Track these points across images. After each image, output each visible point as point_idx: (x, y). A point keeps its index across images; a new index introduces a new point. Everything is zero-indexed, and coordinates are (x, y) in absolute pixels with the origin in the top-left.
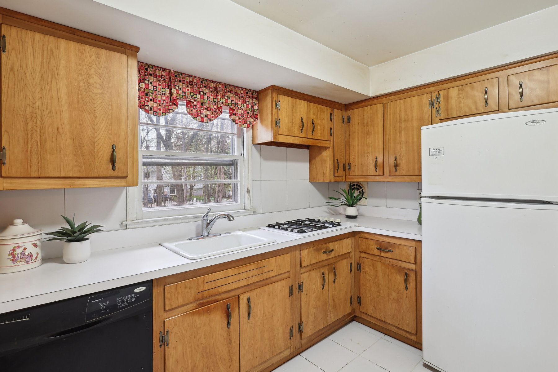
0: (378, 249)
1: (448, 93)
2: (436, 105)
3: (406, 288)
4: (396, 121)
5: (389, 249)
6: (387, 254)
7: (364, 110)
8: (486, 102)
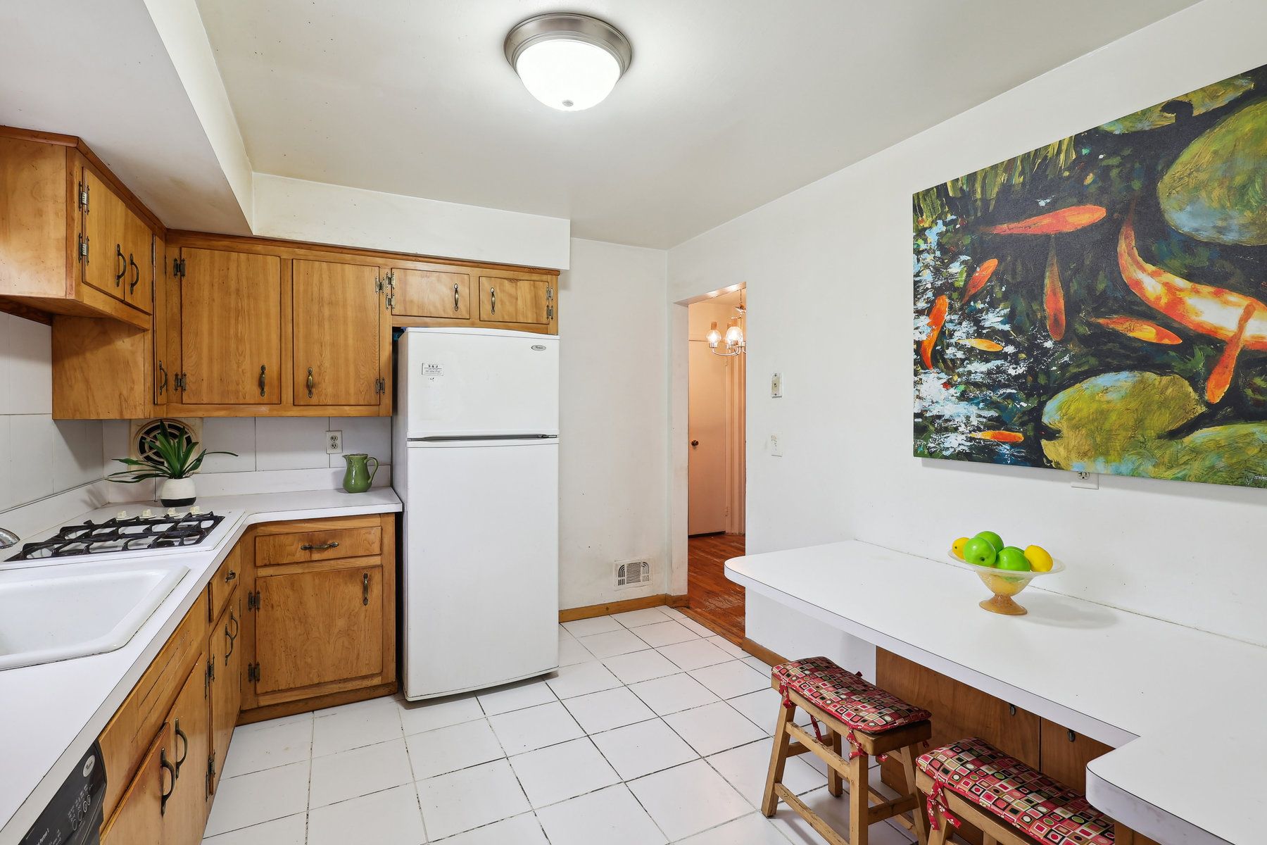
0: (305, 548)
1: (406, 276)
2: (387, 289)
3: (365, 600)
4: (312, 300)
5: (330, 542)
6: (326, 552)
7: (228, 259)
8: (456, 304)
